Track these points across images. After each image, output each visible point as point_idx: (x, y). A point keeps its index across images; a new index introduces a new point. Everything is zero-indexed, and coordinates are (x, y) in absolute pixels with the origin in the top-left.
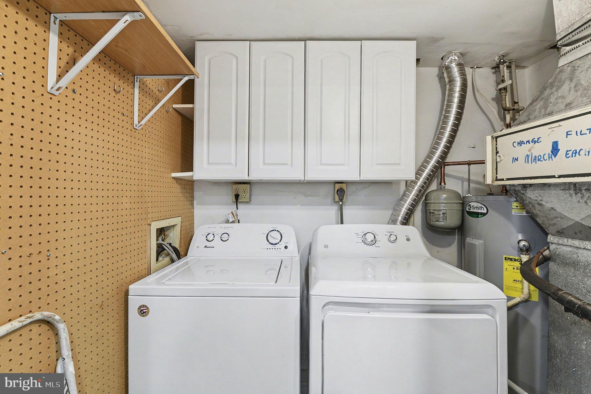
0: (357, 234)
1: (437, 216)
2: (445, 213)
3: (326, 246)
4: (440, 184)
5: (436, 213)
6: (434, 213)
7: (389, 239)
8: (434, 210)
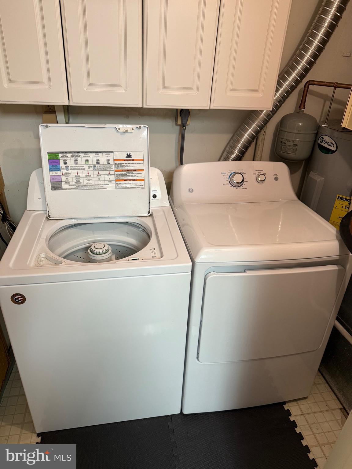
0: (224, 174)
1: (288, 147)
2: (296, 144)
3: (191, 190)
4: (300, 108)
5: (288, 143)
6: (285, 143)
7: (257, 179)
8: (286, 140)
